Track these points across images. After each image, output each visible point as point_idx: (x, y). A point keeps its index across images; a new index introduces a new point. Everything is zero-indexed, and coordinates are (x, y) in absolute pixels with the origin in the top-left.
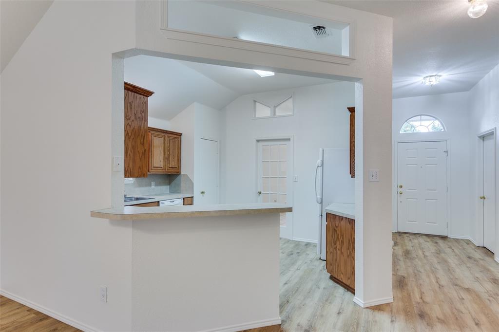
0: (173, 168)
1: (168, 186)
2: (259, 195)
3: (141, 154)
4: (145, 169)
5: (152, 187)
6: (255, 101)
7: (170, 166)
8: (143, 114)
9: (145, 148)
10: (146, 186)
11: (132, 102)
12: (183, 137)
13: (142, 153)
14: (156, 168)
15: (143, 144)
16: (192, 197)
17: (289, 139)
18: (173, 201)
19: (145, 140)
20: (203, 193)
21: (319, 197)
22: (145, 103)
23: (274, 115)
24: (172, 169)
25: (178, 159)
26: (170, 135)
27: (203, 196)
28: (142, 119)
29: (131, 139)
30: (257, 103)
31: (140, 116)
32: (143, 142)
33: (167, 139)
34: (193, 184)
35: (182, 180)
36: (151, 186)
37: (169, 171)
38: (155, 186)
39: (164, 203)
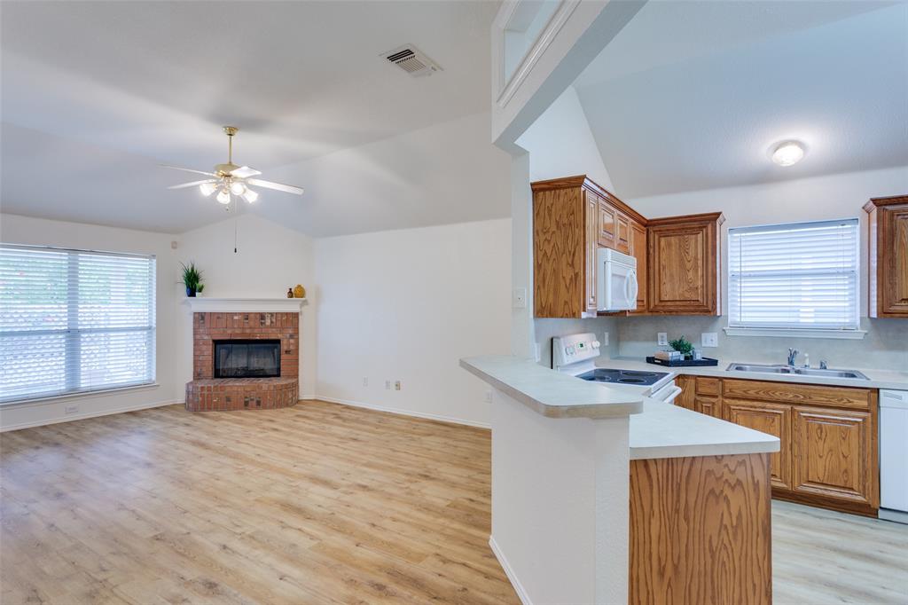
3: (568, 281)
4: (577, 304)
8: (572, 217)
9: (576, 271)
11: (552, 205)
13: (571, 279)
15: (572, 265)
19: (576, 258)
22: (576, 198)
28: (570, 224)
29: (551, 261)
31: (566, 221)
32: (573, 262)
39: (900, 398)
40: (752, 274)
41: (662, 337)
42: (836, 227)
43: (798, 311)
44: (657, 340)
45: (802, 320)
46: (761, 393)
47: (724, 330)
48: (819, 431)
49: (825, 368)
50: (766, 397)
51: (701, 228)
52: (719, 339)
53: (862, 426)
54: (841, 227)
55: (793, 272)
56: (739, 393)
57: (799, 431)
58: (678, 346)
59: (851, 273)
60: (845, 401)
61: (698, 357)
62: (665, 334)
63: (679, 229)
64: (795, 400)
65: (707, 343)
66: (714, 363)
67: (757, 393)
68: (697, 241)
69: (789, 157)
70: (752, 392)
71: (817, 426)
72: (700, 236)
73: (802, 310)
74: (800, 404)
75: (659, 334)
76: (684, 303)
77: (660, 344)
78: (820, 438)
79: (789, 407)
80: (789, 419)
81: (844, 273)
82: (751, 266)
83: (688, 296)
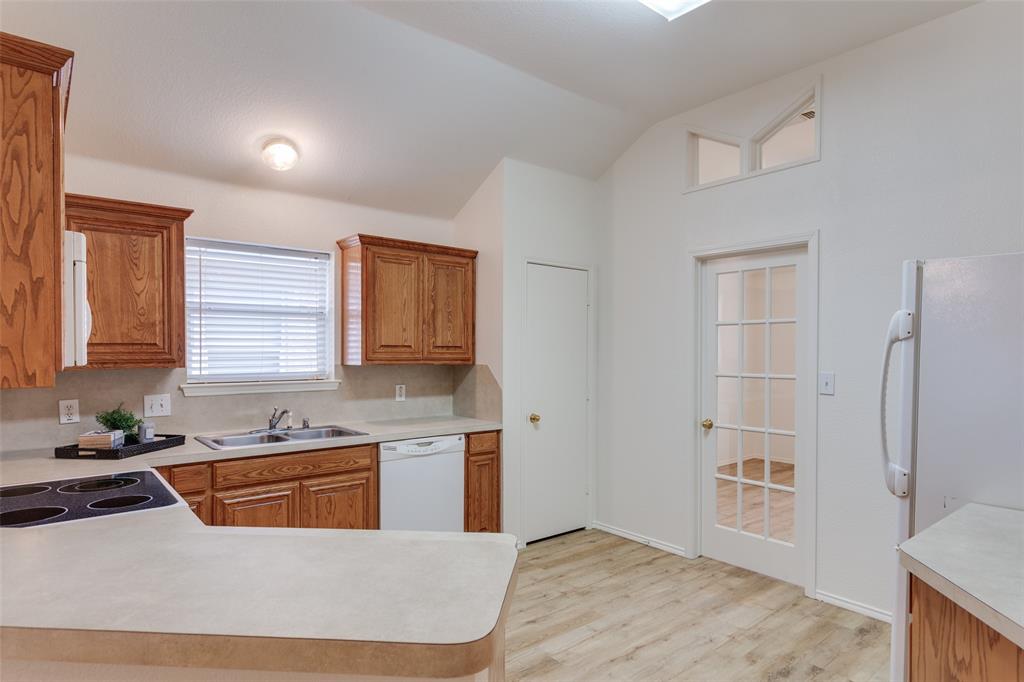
0: (448, 347)
1: (451, 397)
2: (707, 434)
5: (398, 399)
6: (694, 136)
7: (439, 343)
10: (379, 396)
12: (480, 260)
14: (389, 350)
16: (499, 432)
17: (802, 247)
18: (431, 443)
20: (534, 419)
21: (899, 468)
23: (753, 168)
24: (444, 350)
25: (466, 323)
26: (439, 258)
27: (536, 427)
30: (702, 142)
33: (427, 266)
34: (500, 393)
35: (478, 381)
36: (394, 396)
37: (434, 356)
38: (407, 396)
39: (394, 449)
40: (212, 307)
41: (69, 408)
42: (308, 259)
43: (277, 358)
44: (58, 416)
45: (282, 370)
46: (264, 473)
47: (180, 389)
48: (328, 505)
49: (308, 427)
50: (272, 477)
51: (160, 228)
52: (173, 404)
53: (365, 486)
54: (314, 260)
55: (266, 309)
56: (237, 479)
57: (309, 510)
58: (113, 422)
59: (320, 315)
60: (352, 463)
61: (150, 435)
62: (75, 403)
63: (120, 223)
64: (305, 473)
65: (156, 411)
66: (177, 441)
67: (261, 474)
68: (152, 248)
69: (281, 158)
70: (254, 474)
71: (326, 500)
72: (158, 240)
73: (282, 357)
74: (308, 477)
75: (63, 404)
76: (131, 349)
77: (64, 420)
78: (329, 513)
79: (297, 484)
80: (298, 499)
81: (312, 315)
82: (211, 298)
83: (137, 336)
